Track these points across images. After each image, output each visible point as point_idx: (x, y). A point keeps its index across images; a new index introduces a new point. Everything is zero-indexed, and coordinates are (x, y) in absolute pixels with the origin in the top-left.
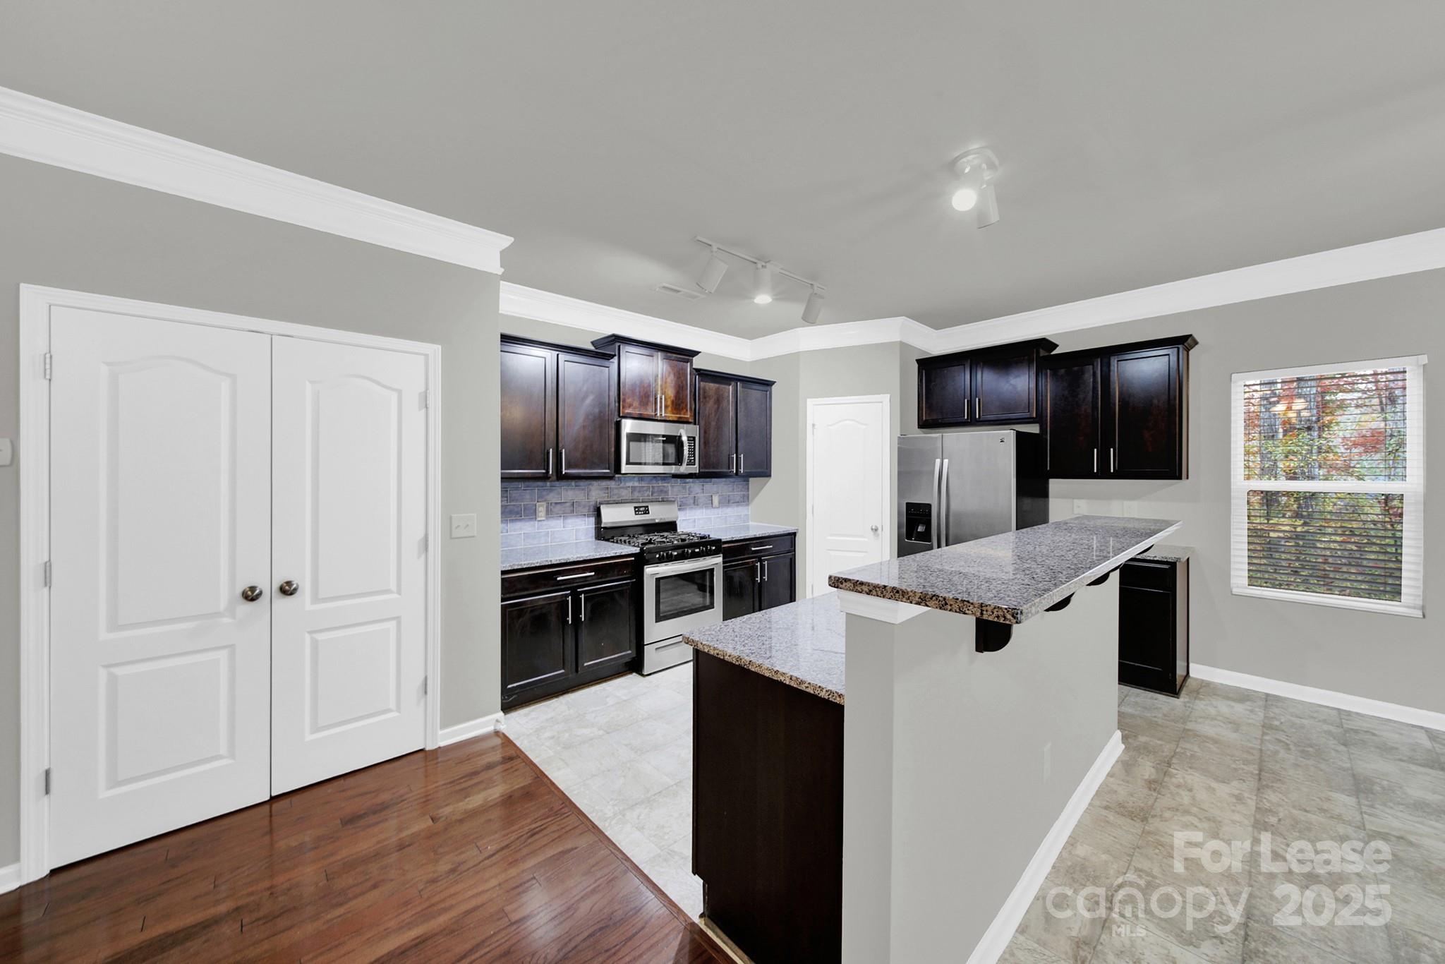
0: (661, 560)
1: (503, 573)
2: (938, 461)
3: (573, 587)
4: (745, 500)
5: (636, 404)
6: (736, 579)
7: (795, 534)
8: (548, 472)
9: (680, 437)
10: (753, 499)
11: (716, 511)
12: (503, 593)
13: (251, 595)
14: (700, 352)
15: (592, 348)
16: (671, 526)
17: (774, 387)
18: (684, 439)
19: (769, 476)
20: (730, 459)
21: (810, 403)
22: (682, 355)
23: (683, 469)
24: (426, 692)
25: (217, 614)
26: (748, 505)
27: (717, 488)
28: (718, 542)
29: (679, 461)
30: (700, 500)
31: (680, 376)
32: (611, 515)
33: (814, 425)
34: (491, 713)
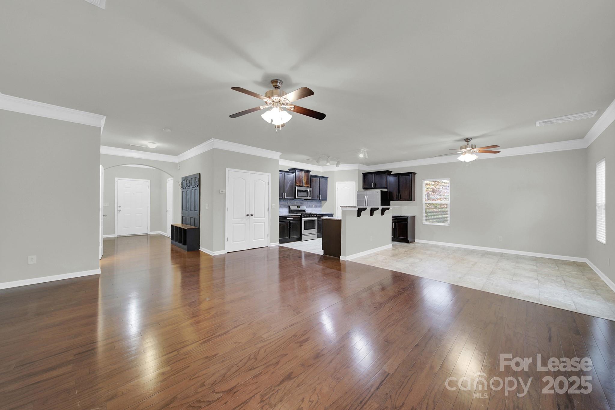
0: (305, 217)
1: (279, 216)
2: (365, 197)
3: (289, 221)
4: (321, 206)
5: (299, 183)
6: (320, 223)
7: (333, 214)
8: (282, 197)
9: (308, 190)
10: (323, 206)
11: (314, 209)
12: (279, 220)
13: (248, 215)
14: (311, 171)
15: (289, 171)
16: (304, 211)
17: (328, 178)
18: (309, 191)
19: (327, 200)
20: (318, 196)
21: (337, 183)
22: (307, 172)
23: (308, 198)
24: (268, 236)
25: (243, 218)
26: (321, 208)
27: (314, 203)
28: (316, 214)
29: (307, 196)
30: (311, 206)
31: (307, 176)
32: (292, 208)
33: (338, 188)
34: (277, 242)
